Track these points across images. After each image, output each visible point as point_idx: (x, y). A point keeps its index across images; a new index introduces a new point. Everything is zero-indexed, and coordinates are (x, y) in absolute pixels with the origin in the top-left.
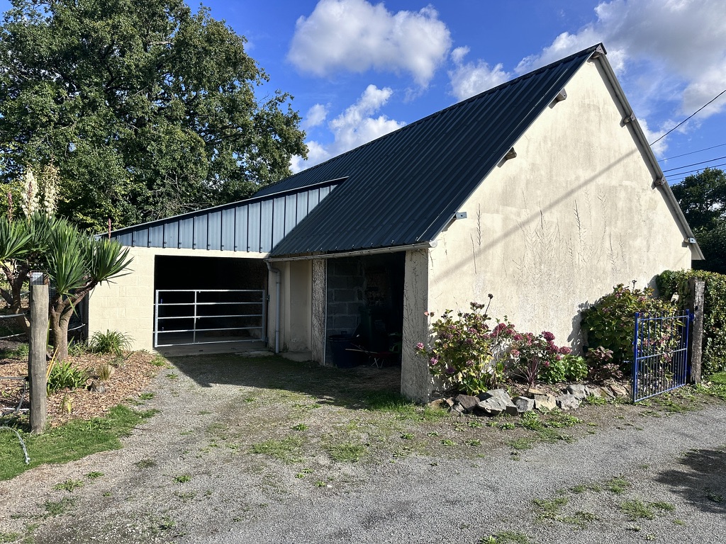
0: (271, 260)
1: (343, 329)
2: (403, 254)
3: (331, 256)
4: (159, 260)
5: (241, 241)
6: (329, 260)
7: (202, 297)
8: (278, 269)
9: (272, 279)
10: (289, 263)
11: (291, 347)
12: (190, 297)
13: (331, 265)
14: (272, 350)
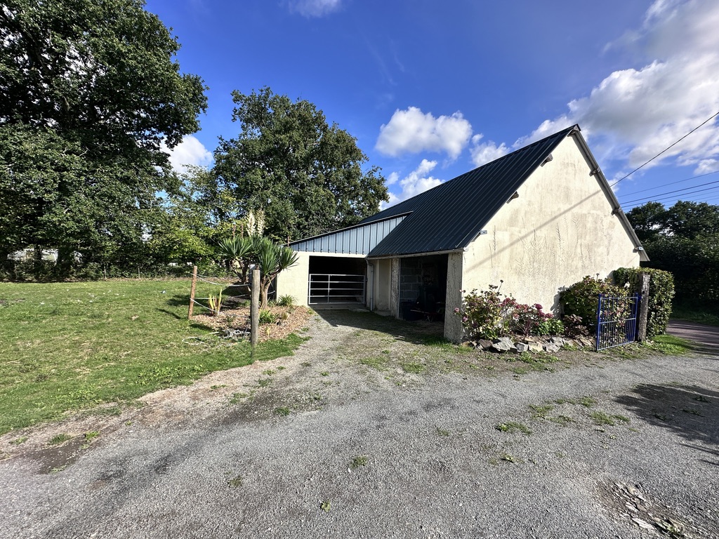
0: (369, 259)
1: (409, 299)
2: (447, 255)
3: (403, 256)
4: (312, 258)
5: (353, 248)
6: (402, 258)
7: (332, 279)
8: (372, 264)
9: (369, 269)
10: (378, 261)
11: (379, 308)
12: (326, 278)
13: (404, 262)
14: (368, 309)
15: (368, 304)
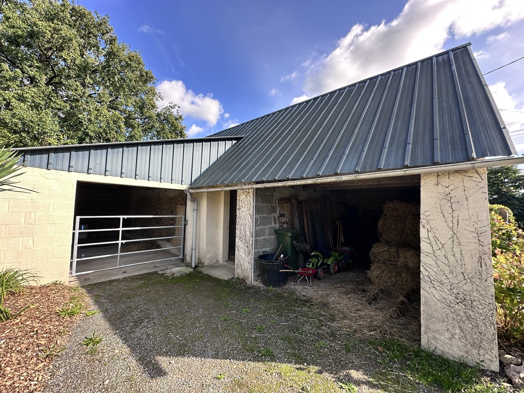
3: (259, 186)
5: (167, 173)
6: (257, 189)
8: (196, 199)
11: (206, 263)
14: (189, 265)
15: (188, 259)
